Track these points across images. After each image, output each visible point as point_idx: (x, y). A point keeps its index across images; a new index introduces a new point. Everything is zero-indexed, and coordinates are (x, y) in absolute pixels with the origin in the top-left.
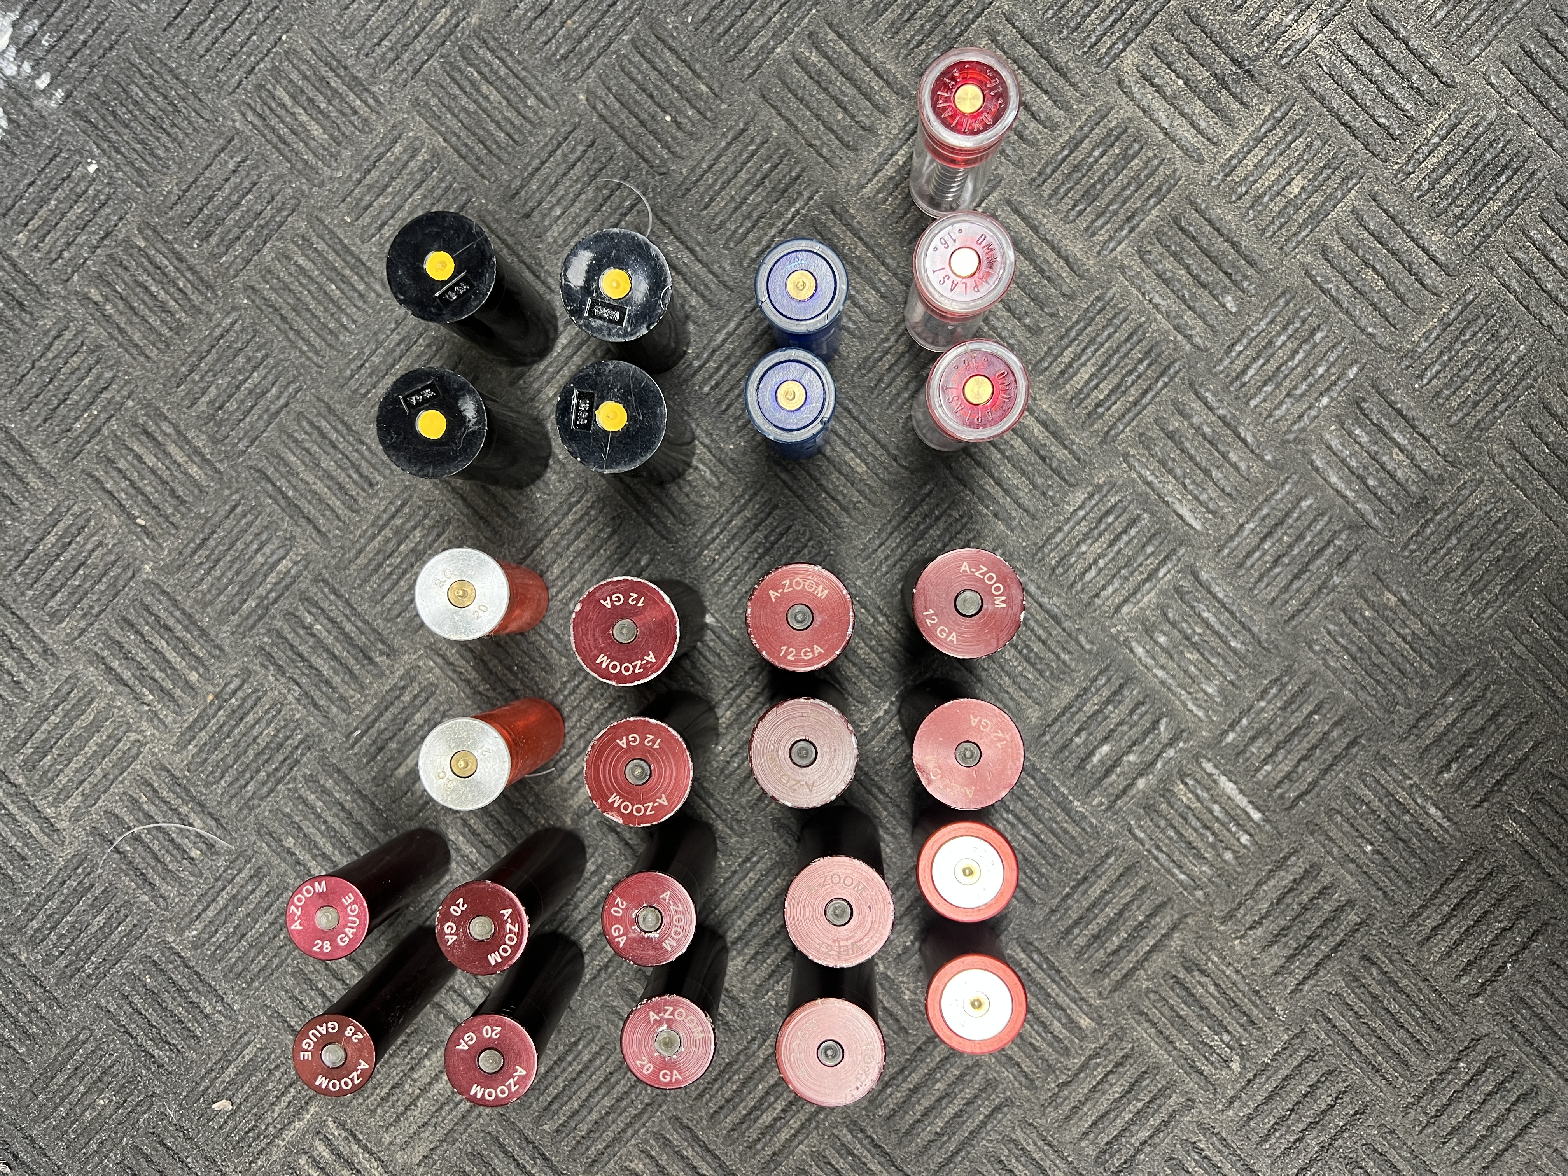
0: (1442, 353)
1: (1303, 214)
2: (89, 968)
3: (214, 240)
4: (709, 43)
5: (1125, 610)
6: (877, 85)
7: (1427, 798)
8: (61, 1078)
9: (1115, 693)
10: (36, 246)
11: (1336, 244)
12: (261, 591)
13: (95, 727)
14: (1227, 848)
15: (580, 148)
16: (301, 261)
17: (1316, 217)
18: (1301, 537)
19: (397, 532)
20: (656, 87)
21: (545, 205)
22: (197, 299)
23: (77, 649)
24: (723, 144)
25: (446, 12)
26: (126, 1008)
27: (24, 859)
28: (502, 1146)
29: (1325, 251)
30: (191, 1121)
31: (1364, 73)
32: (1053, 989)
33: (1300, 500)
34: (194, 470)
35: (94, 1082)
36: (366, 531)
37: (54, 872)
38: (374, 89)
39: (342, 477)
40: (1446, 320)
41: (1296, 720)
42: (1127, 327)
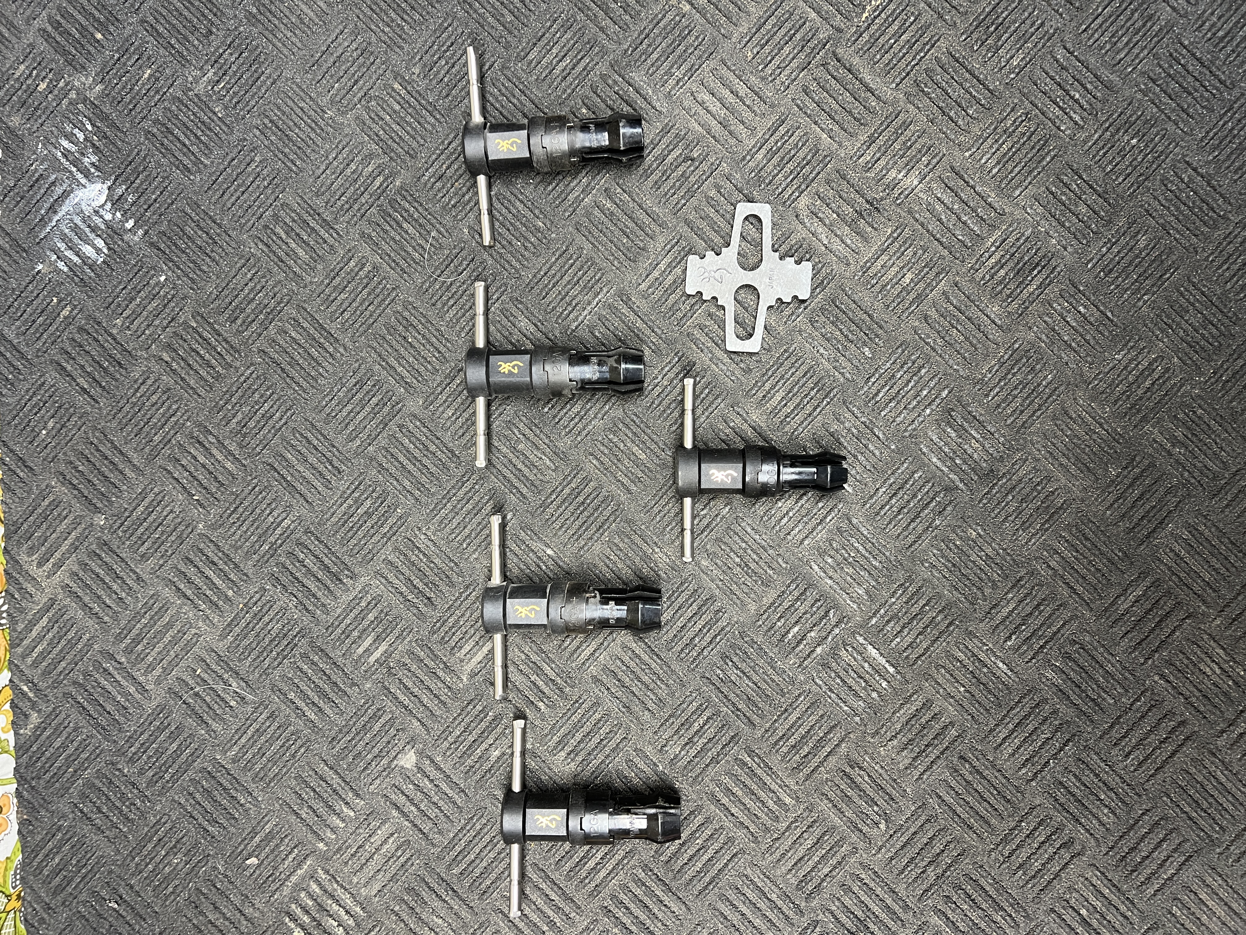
0: (1000, 380)
1: (912, 295)
2: (167, 776)
3: (239, 322)
4: (543, 196)
5: (806, 542)
6: (647, 220)
7: (997, 657)
8: (150, 846)
9: (801, 594)
10: (128, 327)
11: (933, 313)
12: (272, 539)
13: (169, 625)
14: (874, 690)
15: (465, 263)
16: (293, 334)
17: (920, 298)
18: (915, 496)
19: (356, 501)
20: (511, 224)
21: (444, 298)
22: (229, 358)
23: (158, 577)
24: (553, 259)
25: (381, 179)
26: (191, 801)
27: (126, 709)
28: (427, 884)
29: (926, 318)
30: (232, 871)
31: (948, 208)
32: (768, 780)
33: (914, 473)
34: (228, 465)
35: (171, 848)
36: (337, 501)
37: (145, 716)
38: (336, 227)
39: (321, 468)
40: (1002, 360)
41: (915, 610)
42: (804, 368)
